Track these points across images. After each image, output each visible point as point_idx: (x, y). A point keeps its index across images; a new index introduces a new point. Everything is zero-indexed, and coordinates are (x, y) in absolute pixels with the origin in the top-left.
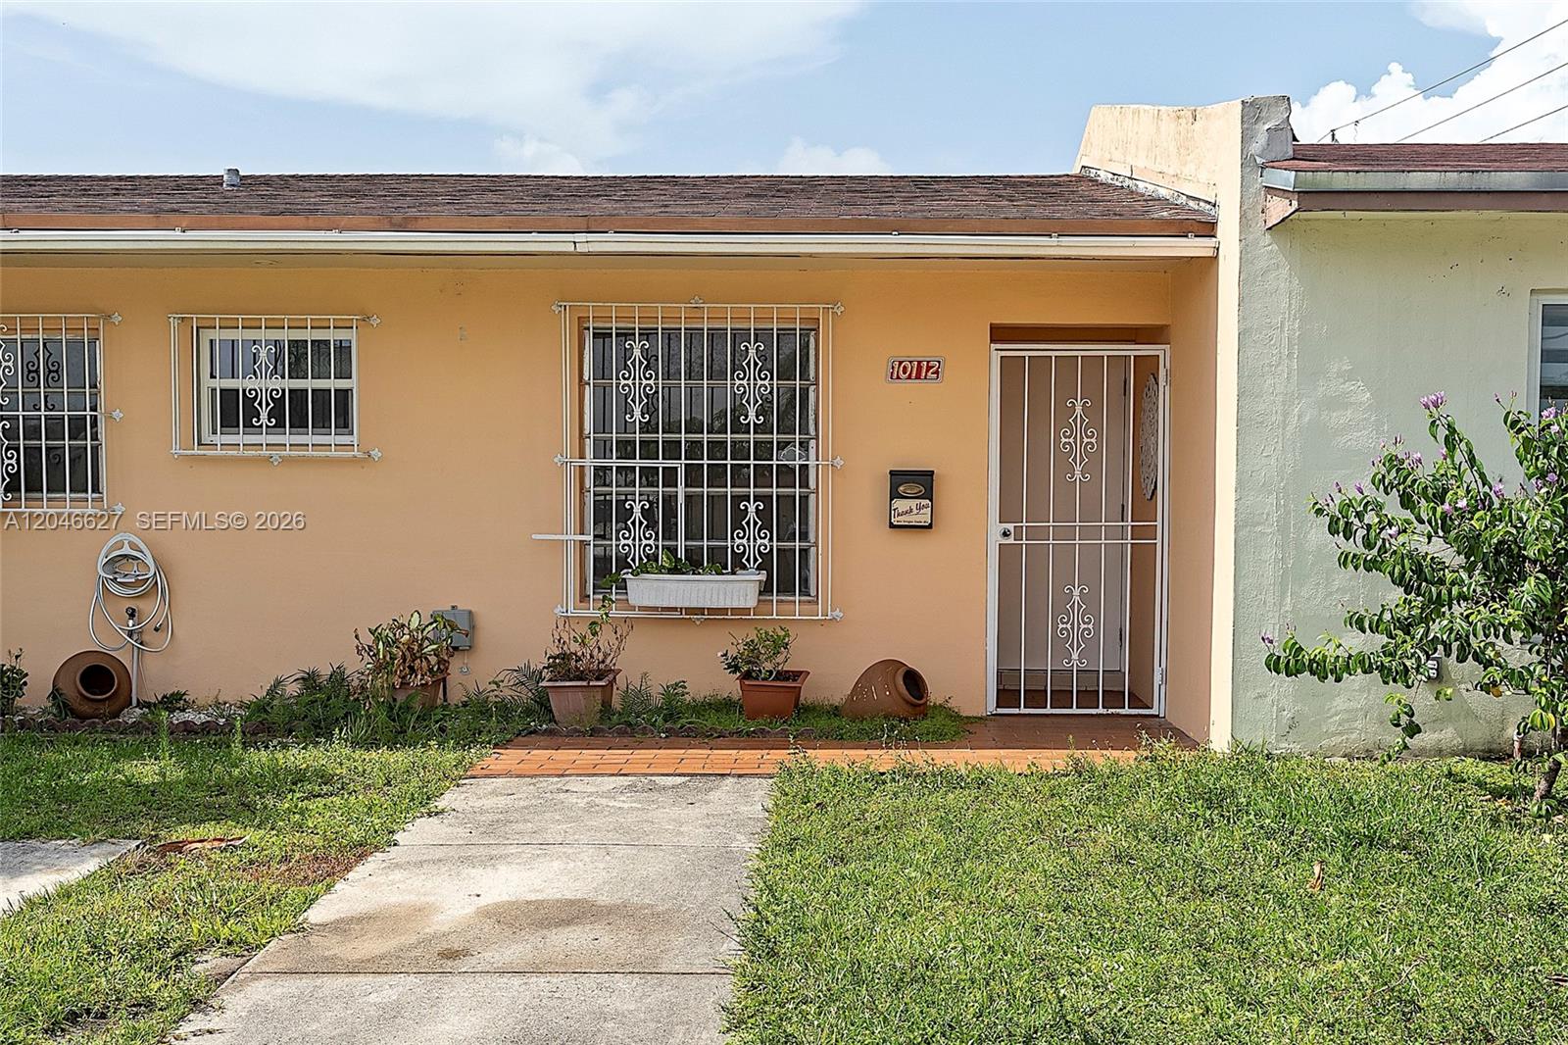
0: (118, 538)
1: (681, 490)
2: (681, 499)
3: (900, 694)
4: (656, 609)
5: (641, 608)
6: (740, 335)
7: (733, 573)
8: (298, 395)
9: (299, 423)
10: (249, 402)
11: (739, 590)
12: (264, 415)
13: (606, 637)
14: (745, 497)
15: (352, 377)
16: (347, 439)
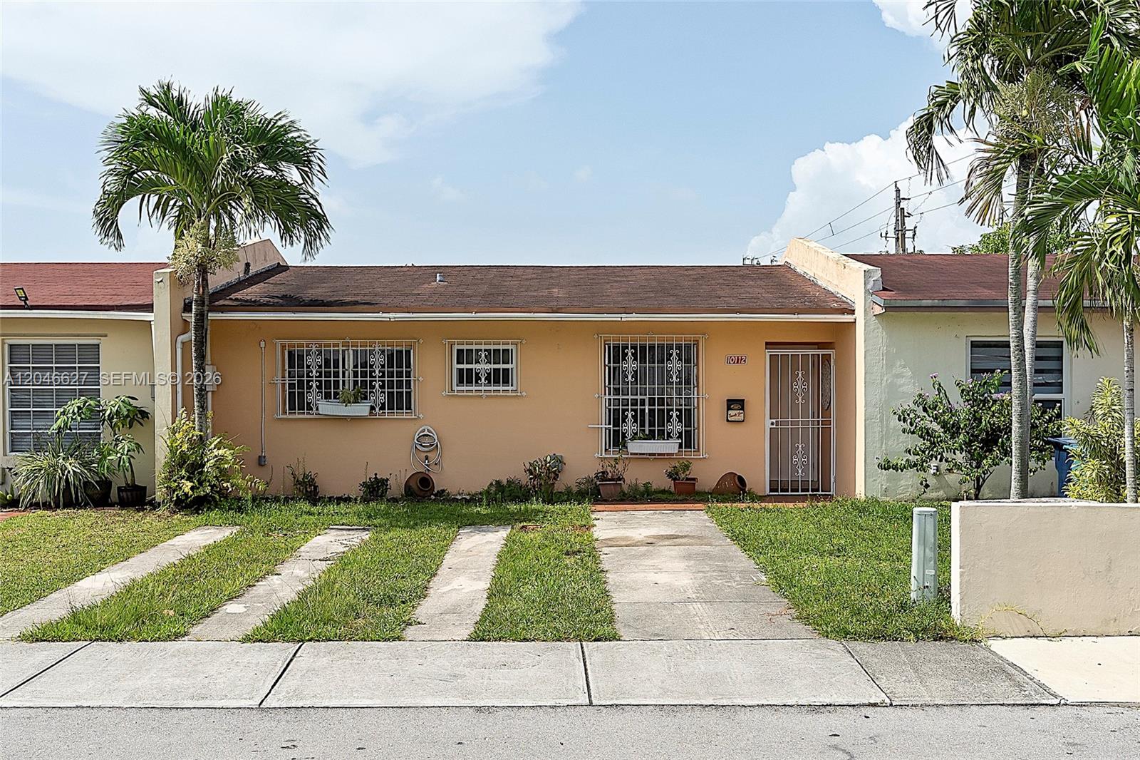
0: (423, 428)
1: (647, 408)
2: (647, 411)
3: (737, 485)
4: (637, 454)
5: (631, 454)
6: (670, 347)
7: (668, 439)
8: (496, 371)
9: (497, 382)
10: (477, 374)
11: (671, 446)
12: (483, 379)
13: (620, 467)
14: (672, 410)
15: (512, 363)
16: (510, 388)
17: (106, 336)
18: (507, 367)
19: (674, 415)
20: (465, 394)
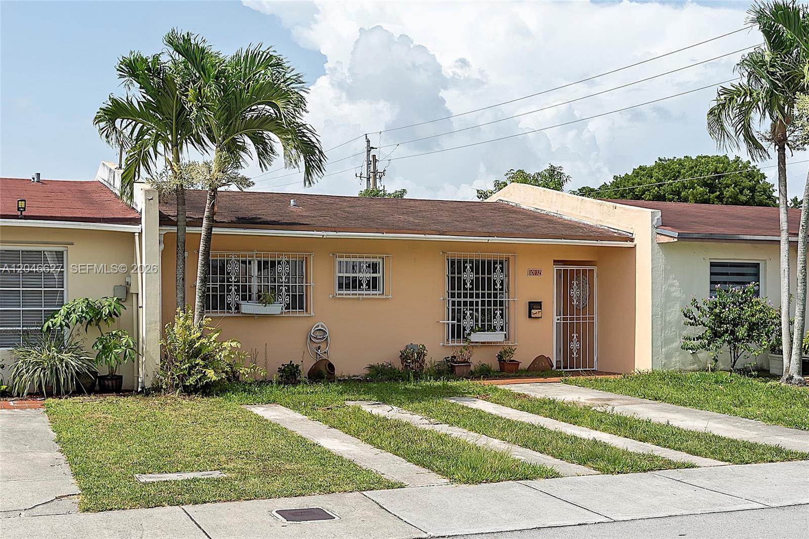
0: (318, 324)
1: (480, 308)
2: (480, 310)
3: (549, 364)
5: (475, 342)
6: (495, 262)
7: (494, 332)
10: (360, 281)
11: (499, 336)
12: (364, 285)
14: (497, 310)
15: (379, 273)
16: (378, 292)
17: (72, 244)
18: (376, 276)
19: (498, 313)
20: (351, 297)
